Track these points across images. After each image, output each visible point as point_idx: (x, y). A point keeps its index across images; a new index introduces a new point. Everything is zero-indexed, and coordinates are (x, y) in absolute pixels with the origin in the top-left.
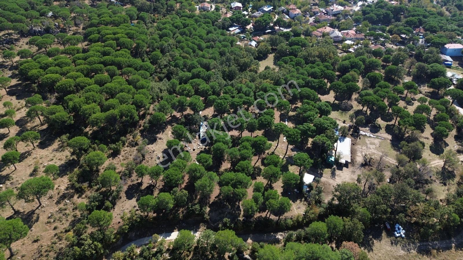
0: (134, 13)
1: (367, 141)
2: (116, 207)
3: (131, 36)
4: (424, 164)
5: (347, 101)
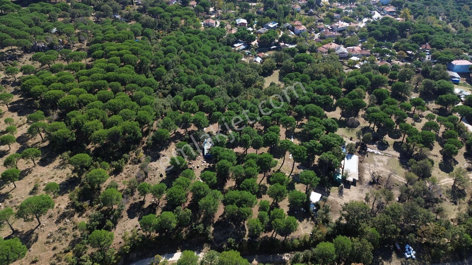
0: (138, 29)
1: (375, 158)
2: (118, 226)
3: (135, 52)
4: (434, 182)
5: (353, 118)
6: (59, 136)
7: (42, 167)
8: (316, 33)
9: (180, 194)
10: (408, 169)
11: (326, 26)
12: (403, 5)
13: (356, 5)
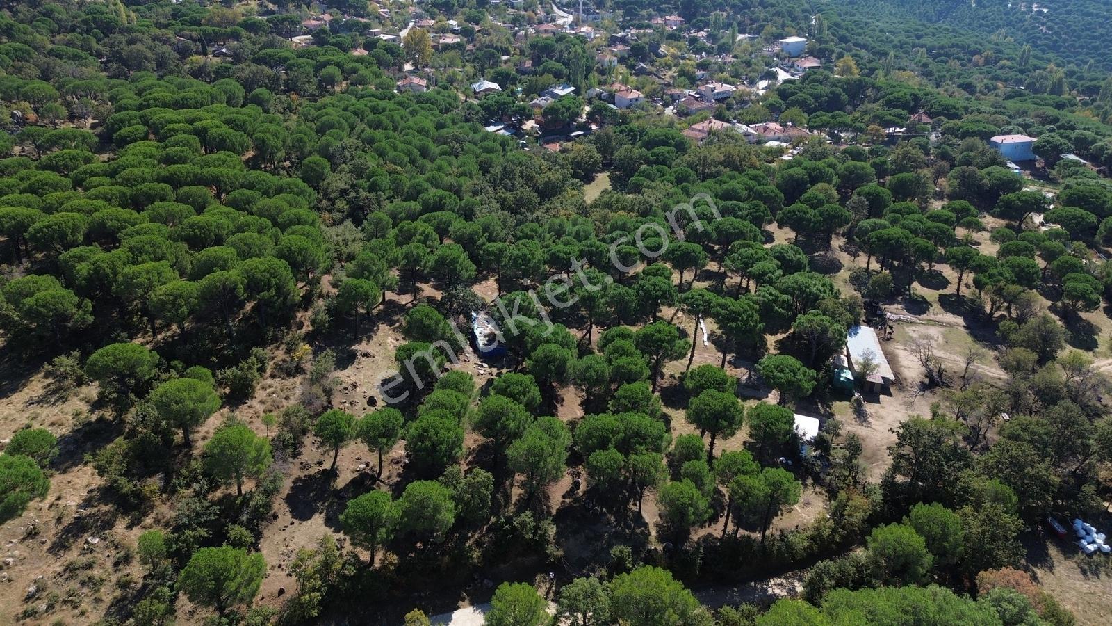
0: (235, 90)
1: (912, 332)
2: (263, 544)
3: (237, 128)
4: (1080, 365)
5: (822, 253)
6: (43, 306)
8: (666, 105)
9: (449, 430)
11: (687, 91)
13: (735, 57)
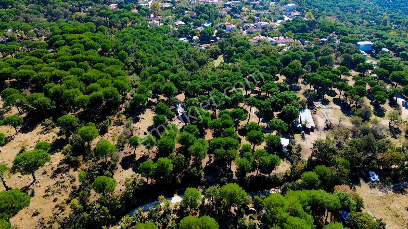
0: (93, 26)
1: (323, 111)
2: (115, 177)
3: (96, 40)
4: (376, 123)
5: (295, 84)
6: (40, 103)
7: (24, 134)
8: (244, 30)
9: (171, 142)
10: (350, 117)
11: (251, 25)
12: (305, 11)
13: (269, 11)
